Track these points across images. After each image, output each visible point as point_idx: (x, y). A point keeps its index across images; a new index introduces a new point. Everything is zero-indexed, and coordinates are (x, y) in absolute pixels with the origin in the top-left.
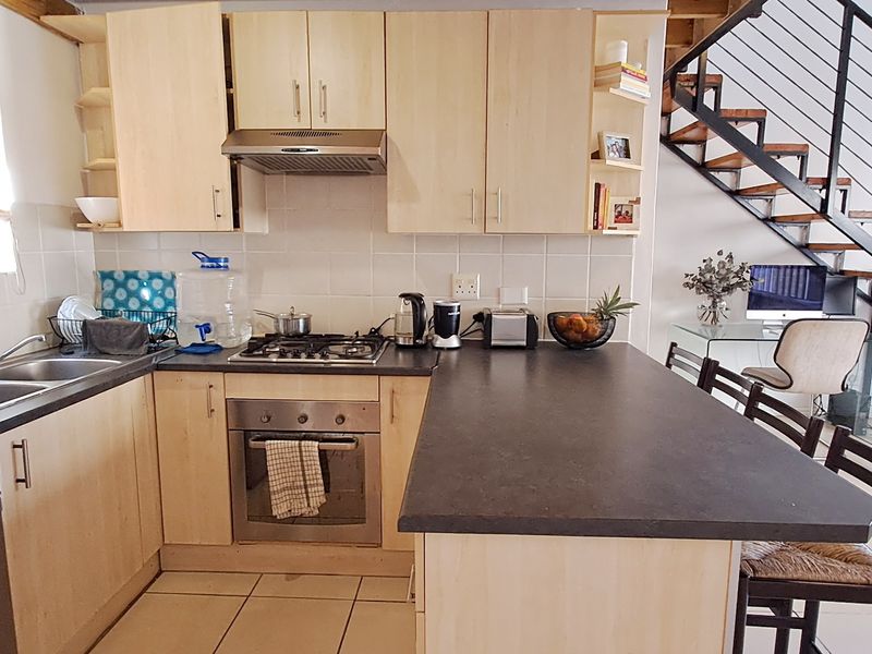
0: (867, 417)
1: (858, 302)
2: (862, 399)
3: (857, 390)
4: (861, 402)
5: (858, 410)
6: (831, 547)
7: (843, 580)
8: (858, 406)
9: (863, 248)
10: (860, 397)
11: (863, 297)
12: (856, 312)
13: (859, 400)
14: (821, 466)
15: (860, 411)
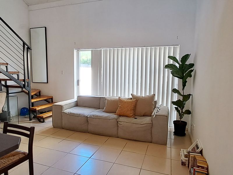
0: (10, 117)
1: (2, 87)
2: (8, 113)
3: (6, 111)
4: (8, 114)
5: (7, 116)
6: (9, 154)
7: (14, 161)
8: (7, 115)
9: (1, 73)
10: (7, 112)
11: (3, 85)
12: (2, 90)
13: (7, 113)
14: (2, 134)
15: (8, 116)
